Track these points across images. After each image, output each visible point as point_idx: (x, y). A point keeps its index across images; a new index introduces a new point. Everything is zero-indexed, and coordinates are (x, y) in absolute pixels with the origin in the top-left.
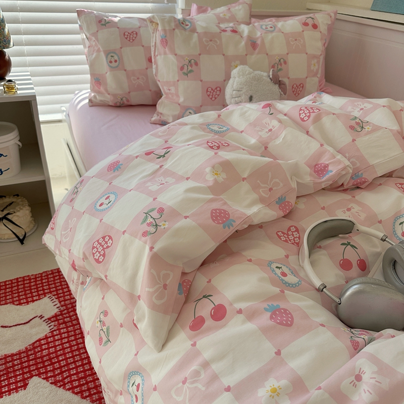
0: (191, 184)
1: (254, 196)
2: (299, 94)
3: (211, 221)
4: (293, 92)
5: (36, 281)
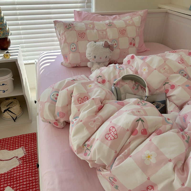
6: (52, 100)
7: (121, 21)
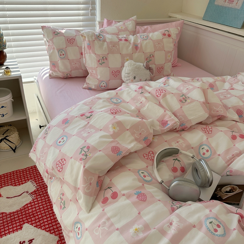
0: (103, 133)
1: (133, 138)
2: (161, 72)
3: (111, 152)
4: (158, 71)
5: (23, 173)
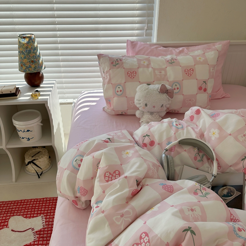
6: (73, 167)
7: (188, 56)
